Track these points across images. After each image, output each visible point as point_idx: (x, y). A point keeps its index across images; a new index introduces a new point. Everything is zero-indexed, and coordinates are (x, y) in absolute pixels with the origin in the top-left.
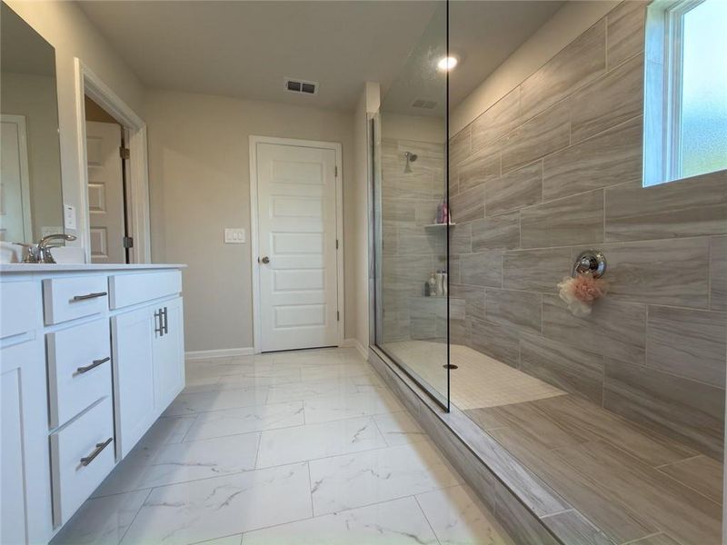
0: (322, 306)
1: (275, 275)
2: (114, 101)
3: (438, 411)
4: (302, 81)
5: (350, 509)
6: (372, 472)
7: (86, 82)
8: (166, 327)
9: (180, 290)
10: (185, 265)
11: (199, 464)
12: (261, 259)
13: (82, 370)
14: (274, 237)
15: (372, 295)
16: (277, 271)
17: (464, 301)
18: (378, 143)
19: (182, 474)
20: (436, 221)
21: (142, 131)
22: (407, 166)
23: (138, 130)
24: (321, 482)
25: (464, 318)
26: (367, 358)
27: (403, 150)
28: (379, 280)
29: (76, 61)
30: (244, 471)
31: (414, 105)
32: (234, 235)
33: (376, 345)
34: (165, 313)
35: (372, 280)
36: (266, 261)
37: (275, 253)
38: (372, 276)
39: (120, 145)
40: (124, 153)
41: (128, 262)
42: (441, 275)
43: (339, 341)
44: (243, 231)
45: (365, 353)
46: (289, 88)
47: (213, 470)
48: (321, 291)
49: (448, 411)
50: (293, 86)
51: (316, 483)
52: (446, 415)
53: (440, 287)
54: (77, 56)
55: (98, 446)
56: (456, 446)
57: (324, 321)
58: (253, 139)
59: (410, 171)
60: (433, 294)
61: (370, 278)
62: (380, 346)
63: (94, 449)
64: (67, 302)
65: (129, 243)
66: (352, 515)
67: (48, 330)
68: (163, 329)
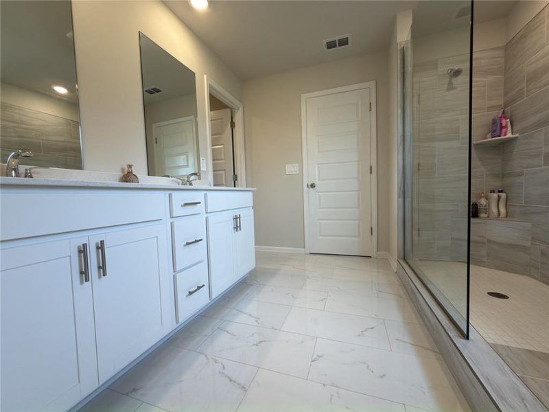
0: (357, 222)
1: (320, 196)
2: (226, 96)
3: (453, 334)
4: (337, 38)
5: (337, 387)
6: (368, 367)
7: (210, 87)
8: (240, 227)
9: (252, 205)
10: (255, 189)
11: (250, 315)
12: (309, 185)
13: (188, 244)
14: (319, 168)
15: (401, 214)
16: (320, 194)
17: (529, 225)
18: (409, 69)
19: (241, 318)
20: (489, 135)
21: (241, 109)
22: (450, 83)
23: (238, 109)
24: (321, 357)
25: (529, 244)
26: (395, 271)
27: (444, 68)
28: (408, 200)
29: (205, 76)
30: (273, 328)
31: (457, 17)
32: (291, 169)
33: (404, 259)
34: (239, 218)
35: (401, 200)
36: (313, 186)
37: (319, 180)
38: (402, 196)
39: (230, 120)
40: (233, 125)
41: (235, 186)
42: (495, 195)
43: (373, 253)
44: (297, 165)
45: (395, 265)
46: (328, 48)
47: (257, 321)
48: (356, 210)
49: (467, 338)
50: (331, 45)
51: (318, 356)
52: (464, 341)
53: (494, 210)
54: (206, 74)
55: (198, 287)
56: (468, 378)
57: (359, 233)
58: (304, 97)
59: (454, 88)
60: (483, 215)
61: (399, 197)
62: (408, 261)
63: (196, 288)
64: (180, 206)
65: (235, 178)
66: (337, 393)
67: (172, 220)
68: (237, 228)
